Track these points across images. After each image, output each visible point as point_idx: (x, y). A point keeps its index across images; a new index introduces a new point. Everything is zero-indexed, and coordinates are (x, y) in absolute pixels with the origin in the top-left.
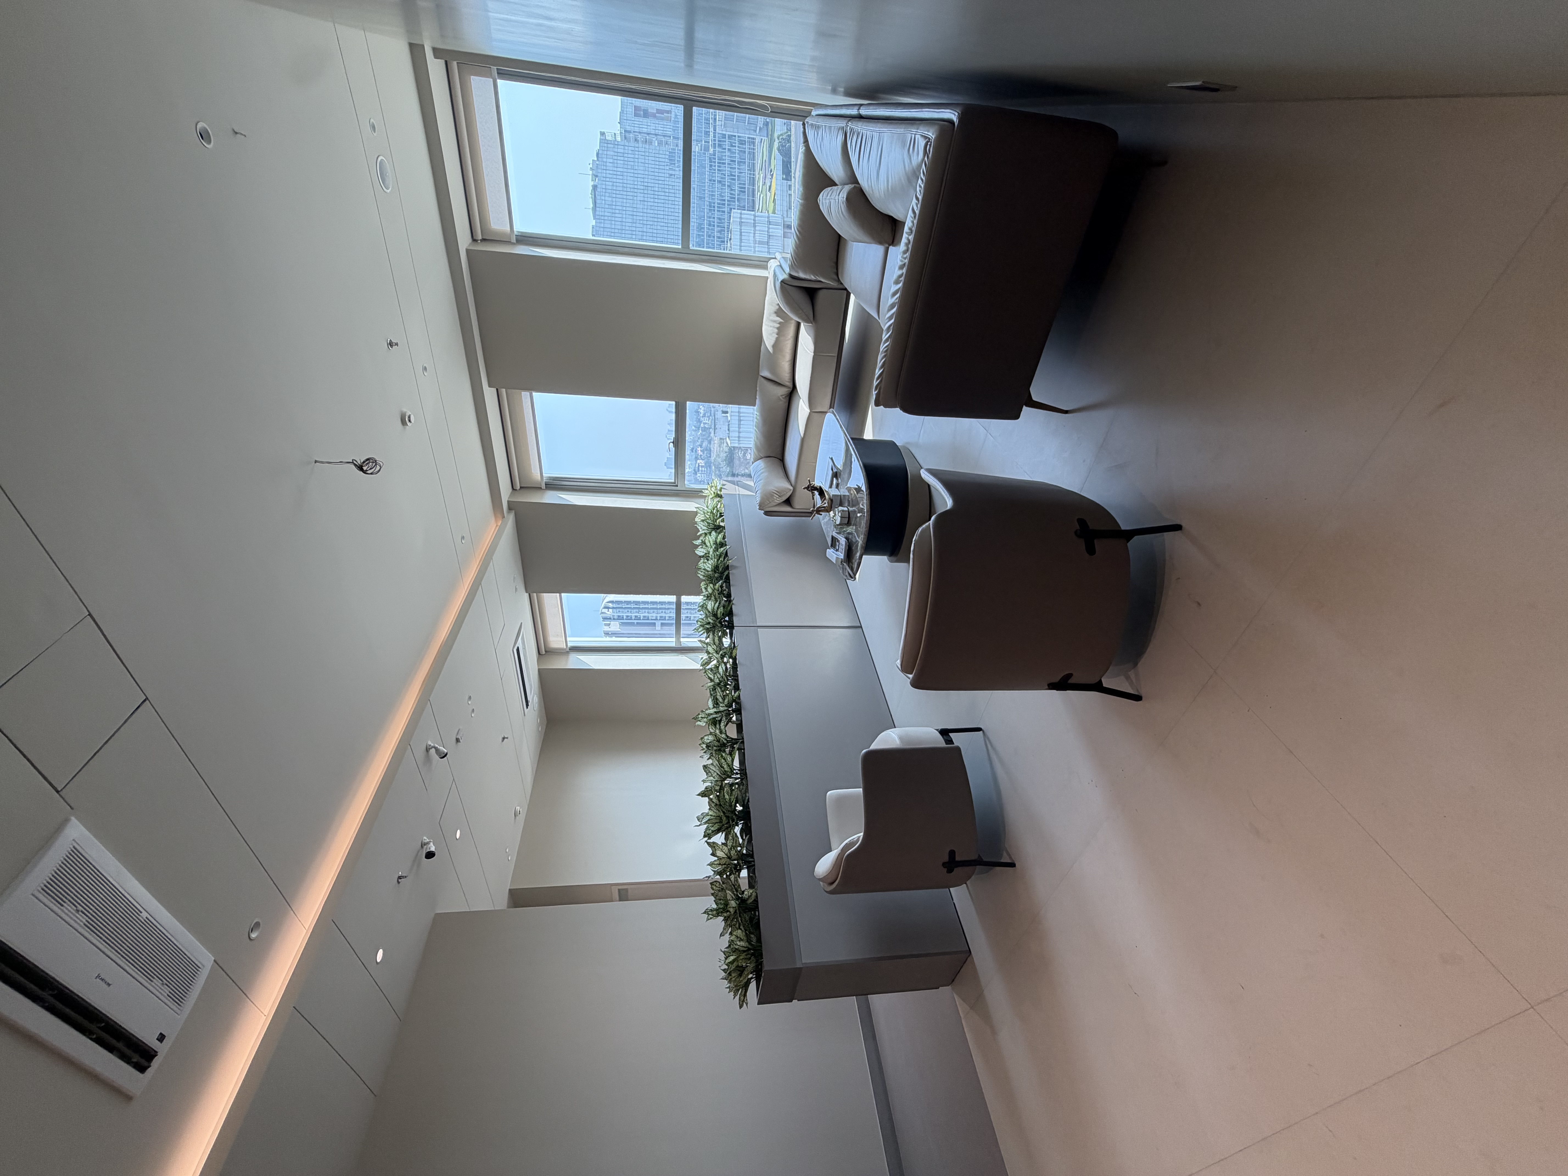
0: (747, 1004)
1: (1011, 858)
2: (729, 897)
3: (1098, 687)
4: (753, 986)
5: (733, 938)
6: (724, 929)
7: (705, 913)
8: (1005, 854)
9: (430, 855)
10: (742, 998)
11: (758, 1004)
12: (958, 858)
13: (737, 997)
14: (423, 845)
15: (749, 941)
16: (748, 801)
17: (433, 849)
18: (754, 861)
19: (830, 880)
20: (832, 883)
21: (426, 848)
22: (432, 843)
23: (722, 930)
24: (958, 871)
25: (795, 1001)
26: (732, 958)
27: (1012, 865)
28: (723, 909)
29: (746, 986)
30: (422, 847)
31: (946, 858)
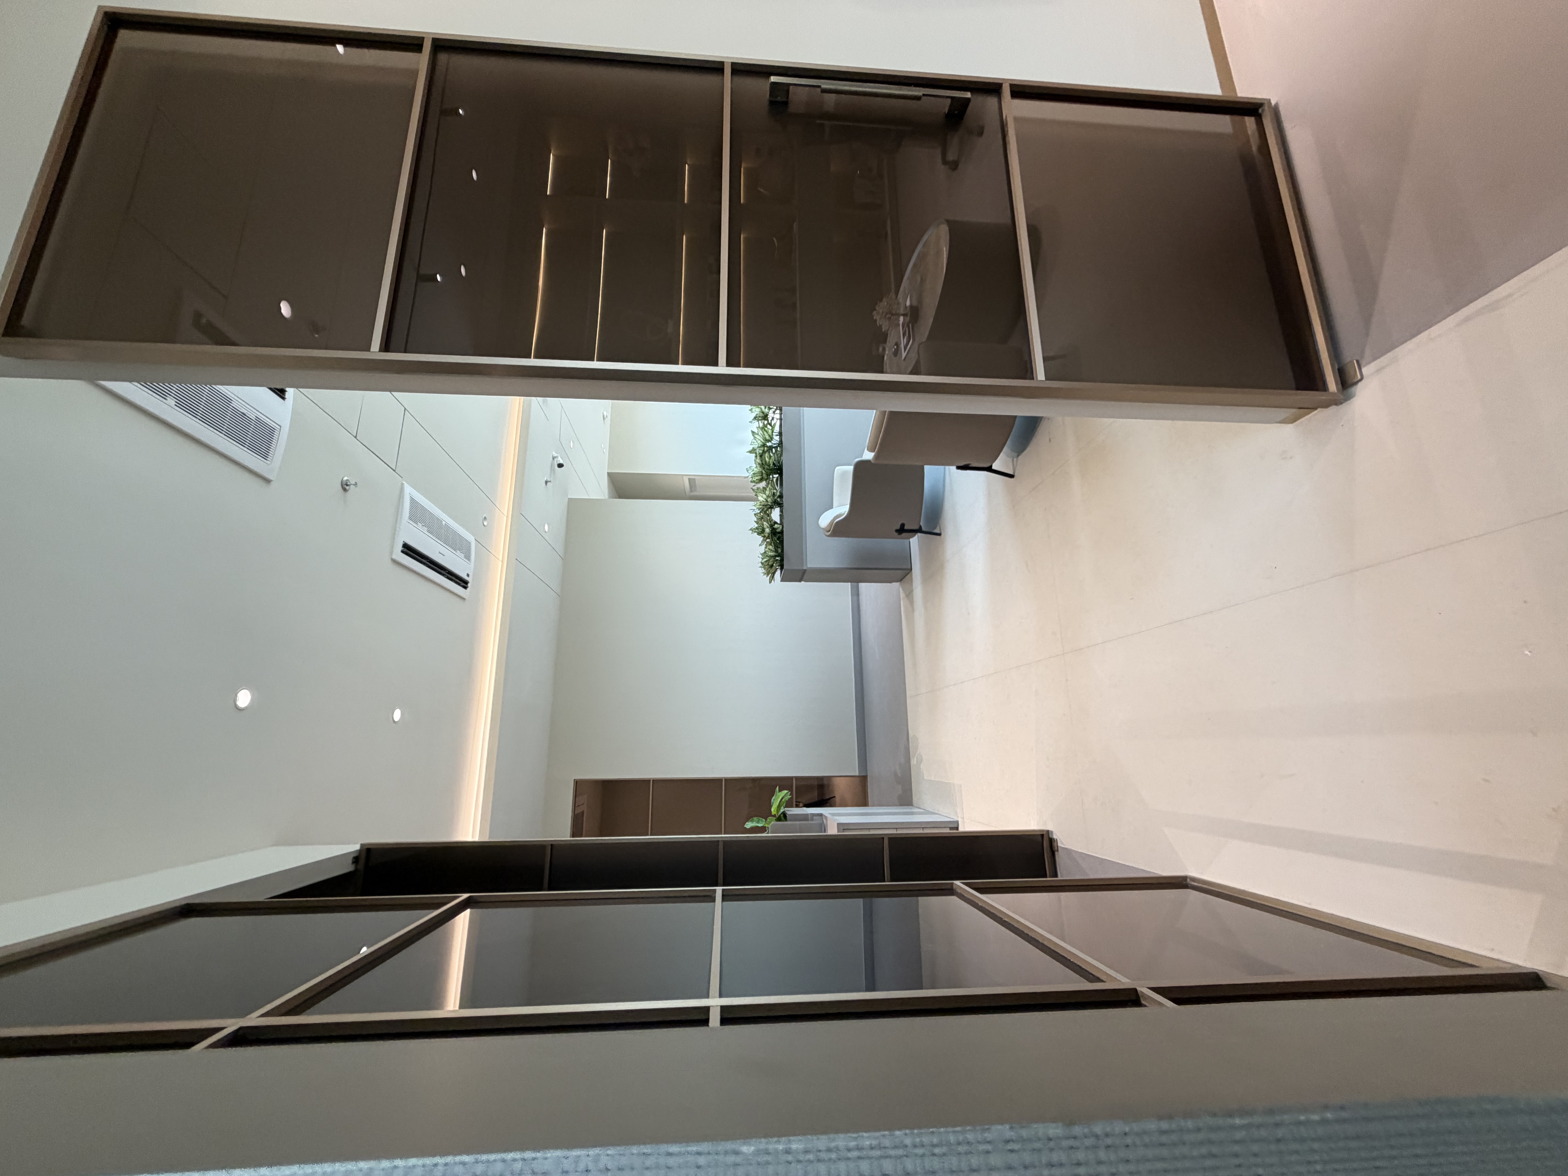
0: (774, 581)
1: (940, 531)
2: (765, 526)
3: (989, 469)
4: (778, 572)
5: (767, 549)
6: (762, 542)
7: (750, 530)
8: (938, 527)
9: (560, 466)
10: (771, 578)
11: (781, 581)
12: (906, 528)
13: (769, 577)
14: (554, 458)
15: (776, 551)
16: (782, 462)
17: (561, 462)
18: (783, 504)
19: (828, 530)
20: (829, 531)
21: (557, 461)
22: (559, 457)
23: (761, 542)
24: (904, 534)
25: (803, 582)
26: (765, 560)
27: (939, 534)
28: (762, 532)
29: (774, 573)
30: (553, 459)
31: (898, 527)
